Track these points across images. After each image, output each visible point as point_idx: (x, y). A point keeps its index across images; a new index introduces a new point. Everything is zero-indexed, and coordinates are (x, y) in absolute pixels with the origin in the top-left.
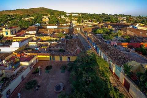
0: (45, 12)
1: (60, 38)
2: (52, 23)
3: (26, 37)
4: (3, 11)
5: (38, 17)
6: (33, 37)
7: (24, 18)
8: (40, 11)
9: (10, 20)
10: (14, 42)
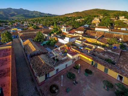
0: (98, 13)
2: (103, 25)
3: (74, 35)
5: (88, 19)
6: (80, 36)
7: (77, 20)
8: (92, 13)
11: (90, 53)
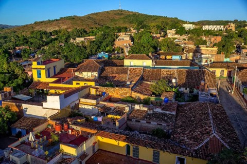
0: (124, 22)
1: (160, 95)
2: (139, 52)
3: (74, 85)
4: (36, 23)
5: (105, 36)
6: (90, 86)
7: (74, 39)
8: (113, 20)
9: (47, 44)
10: (52, 94)
11: (120, 127)
